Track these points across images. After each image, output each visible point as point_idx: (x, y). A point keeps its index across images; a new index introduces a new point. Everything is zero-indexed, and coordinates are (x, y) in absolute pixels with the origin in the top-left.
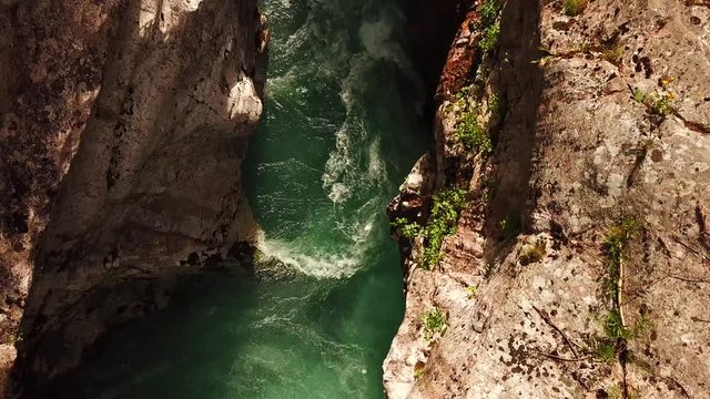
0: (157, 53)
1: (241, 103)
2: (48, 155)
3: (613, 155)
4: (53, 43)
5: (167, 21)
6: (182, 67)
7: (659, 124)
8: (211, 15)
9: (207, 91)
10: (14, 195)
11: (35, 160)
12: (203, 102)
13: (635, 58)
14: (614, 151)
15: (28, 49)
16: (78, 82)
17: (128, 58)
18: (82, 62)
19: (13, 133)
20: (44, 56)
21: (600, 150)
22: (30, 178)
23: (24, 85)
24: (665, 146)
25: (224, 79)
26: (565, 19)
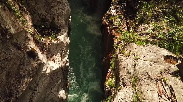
0: (45, 78)
1: (62, 95)
2: (18, 89)
3: (130, 67)
4: (26, 67)
5: (48, 71)
6: (49, 82)
7: (137, 60)
8: (57, 73)
9: (54, 90)
10: (9, 96)
11: (16, 90)
12: (53, 93)
13: (132, 54)
14: (130, 66)
15: (21, 67)
16: (29, 76)
17: (39, 77)
18: (30, 72)
19: (13, 83)
20: (24, 69)
21: (128, 66)
22: (13, 93)
23: (18, 74)
24: (138, 63)
25: (58, 88)
26: (122, 54)
